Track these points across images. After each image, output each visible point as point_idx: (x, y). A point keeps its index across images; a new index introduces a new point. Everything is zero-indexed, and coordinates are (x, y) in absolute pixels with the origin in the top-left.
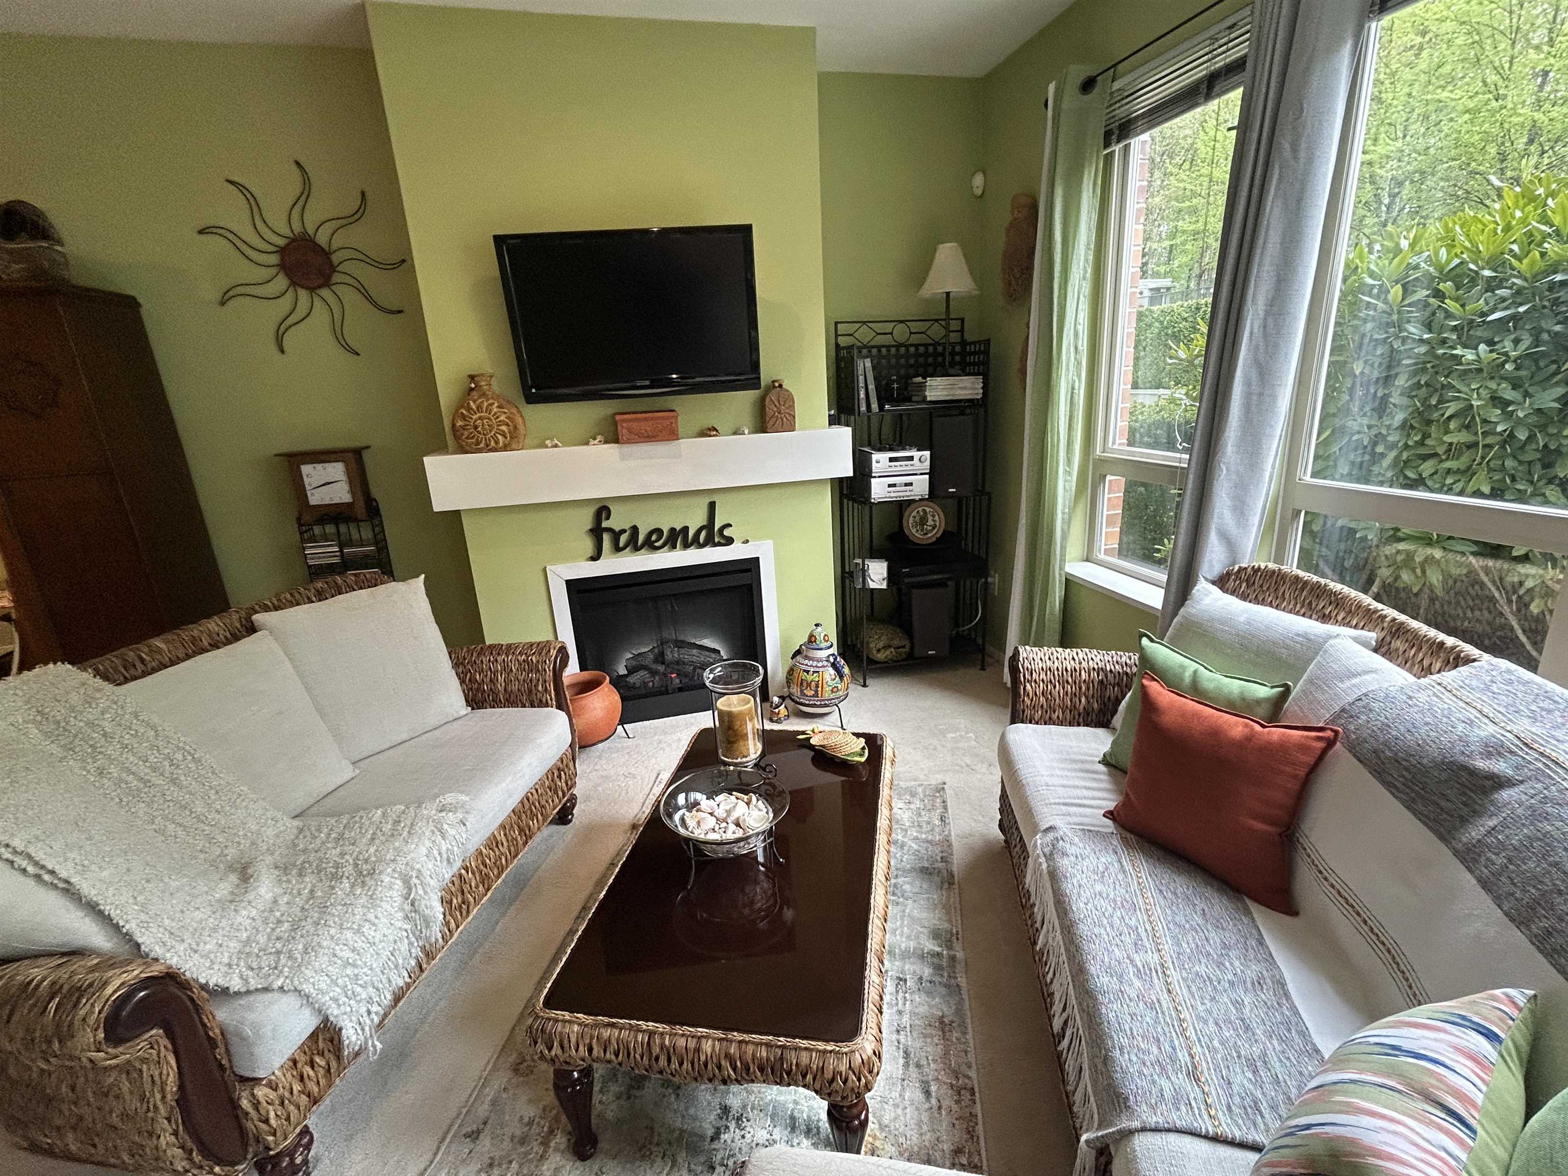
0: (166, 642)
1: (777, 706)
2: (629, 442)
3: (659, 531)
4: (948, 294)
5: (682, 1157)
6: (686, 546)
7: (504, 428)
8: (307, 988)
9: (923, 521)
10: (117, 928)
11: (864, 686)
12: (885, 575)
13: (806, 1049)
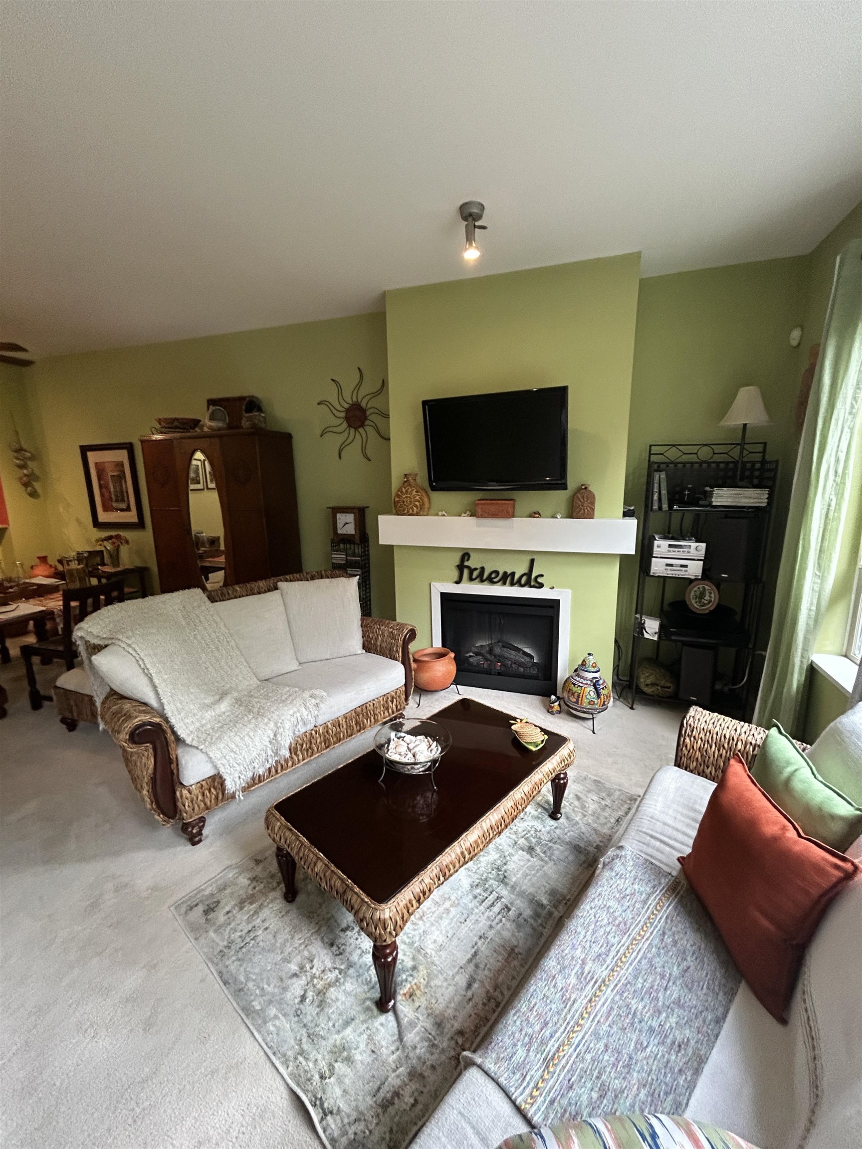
0: (240, 587)
1: (553, 703)
2: (482, 516)
3: (497, 572)
4: (745, 425)
5: (324, 929)
6: (512, 584)
7: (417, 503)
8: (211, 755)
9: (702, 595)
10: (160, 699)
11: (632, 708)
12: (658, 630)
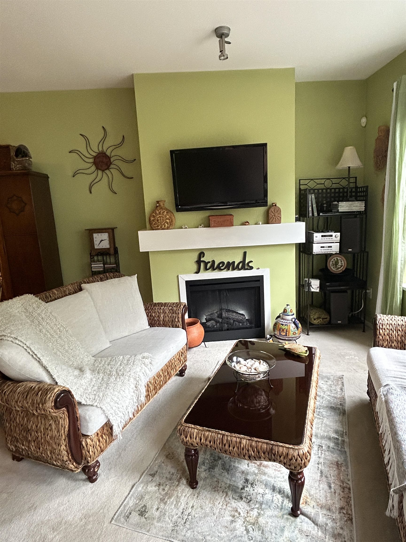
1: (269, 339)
2: (214, 227)
3: (223, 263)
4: (349, 167)
5: (230, 493)
6: (233, 269)
7: (168, 221)
8: (104, 408)
9: (336, 263)
11: (308, 335)
12: (319, 286)
13: (281, 446)
